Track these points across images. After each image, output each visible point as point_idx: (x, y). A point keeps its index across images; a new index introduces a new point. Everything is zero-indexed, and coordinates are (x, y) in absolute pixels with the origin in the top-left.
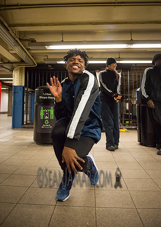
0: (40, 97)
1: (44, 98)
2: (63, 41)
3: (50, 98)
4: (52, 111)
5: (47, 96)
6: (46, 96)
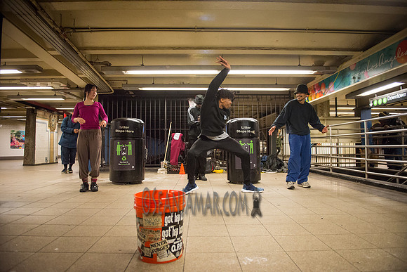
1: (121, 131)
2: (143, 65)
3: (128, 131)
4: (130, 147)
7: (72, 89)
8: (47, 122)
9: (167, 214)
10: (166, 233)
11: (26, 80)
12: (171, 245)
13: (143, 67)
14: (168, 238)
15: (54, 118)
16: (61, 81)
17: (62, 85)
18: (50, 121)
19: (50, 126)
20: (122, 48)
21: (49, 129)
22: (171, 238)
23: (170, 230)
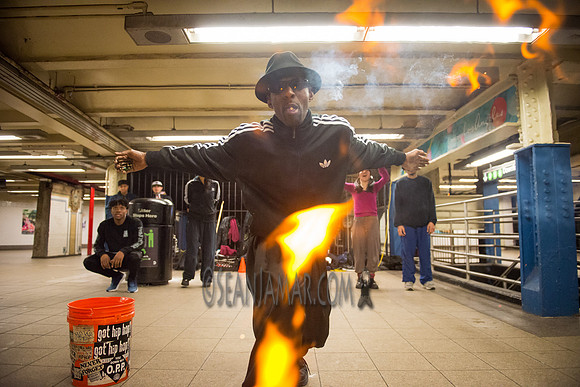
0: (135, 215)
1: (140, 216)
2: (174, 129)
3: (149, 216)
4: (151, 236)
5: (145, 213)
6: (142, 213)
7: (91, 157)
8: (67, 199)
9: (102, 327)
10: (99, 351)
11: (29, 148)
12: (106, 365)
13: (174, 131)
14: (102, 357)
15: (77, 194)
16: (74, 148)
17: (76, 153)
18: (71, 198)
19: (71, 205)
20: (140, 110)
21: (69, 209)
22: (107, 356)
23: (105, 347)
